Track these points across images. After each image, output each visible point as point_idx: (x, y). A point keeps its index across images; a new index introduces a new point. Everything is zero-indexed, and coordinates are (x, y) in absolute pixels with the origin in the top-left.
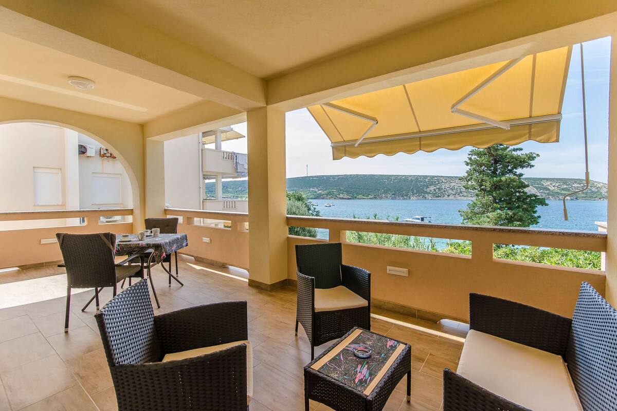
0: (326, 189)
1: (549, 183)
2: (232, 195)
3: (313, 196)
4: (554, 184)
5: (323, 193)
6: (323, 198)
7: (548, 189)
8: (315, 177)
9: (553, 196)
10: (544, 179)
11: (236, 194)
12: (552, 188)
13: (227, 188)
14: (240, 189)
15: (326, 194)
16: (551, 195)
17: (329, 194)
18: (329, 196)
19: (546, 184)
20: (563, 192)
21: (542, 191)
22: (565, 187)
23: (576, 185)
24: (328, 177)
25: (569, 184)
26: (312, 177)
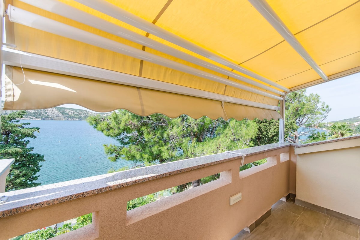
1: (68, 111)
4: (71, 112)
7: (68, 114)
9: (71, 118)
10: (66, 108)
12: (70, 114)
16: (70, 117)
19: (67, 111)
20: (75, 116)
21: (65, 115)
22: (76, 113)
23: (81, 113)
25: (78, 112)
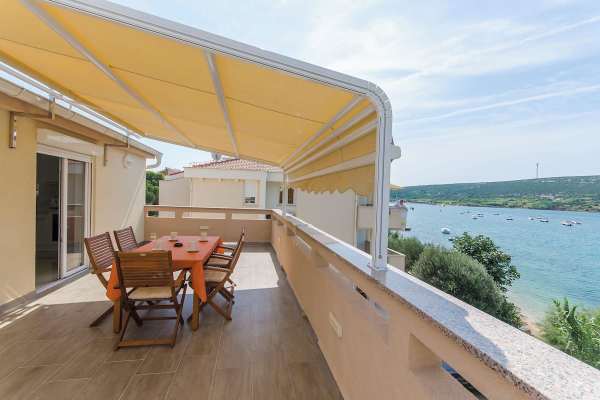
0: (570, 197)
2: (430, 200)
3: (546, 206)
5: (564, 201)
6: (563, 209)
8: (551, 179)
11: (434, 199)
13: (425, 192)
14: (439, 194)
15: (569, 203)
17: (576, 203)
18: (575, 207)
24: (576, 179)
26: (546, 179)
